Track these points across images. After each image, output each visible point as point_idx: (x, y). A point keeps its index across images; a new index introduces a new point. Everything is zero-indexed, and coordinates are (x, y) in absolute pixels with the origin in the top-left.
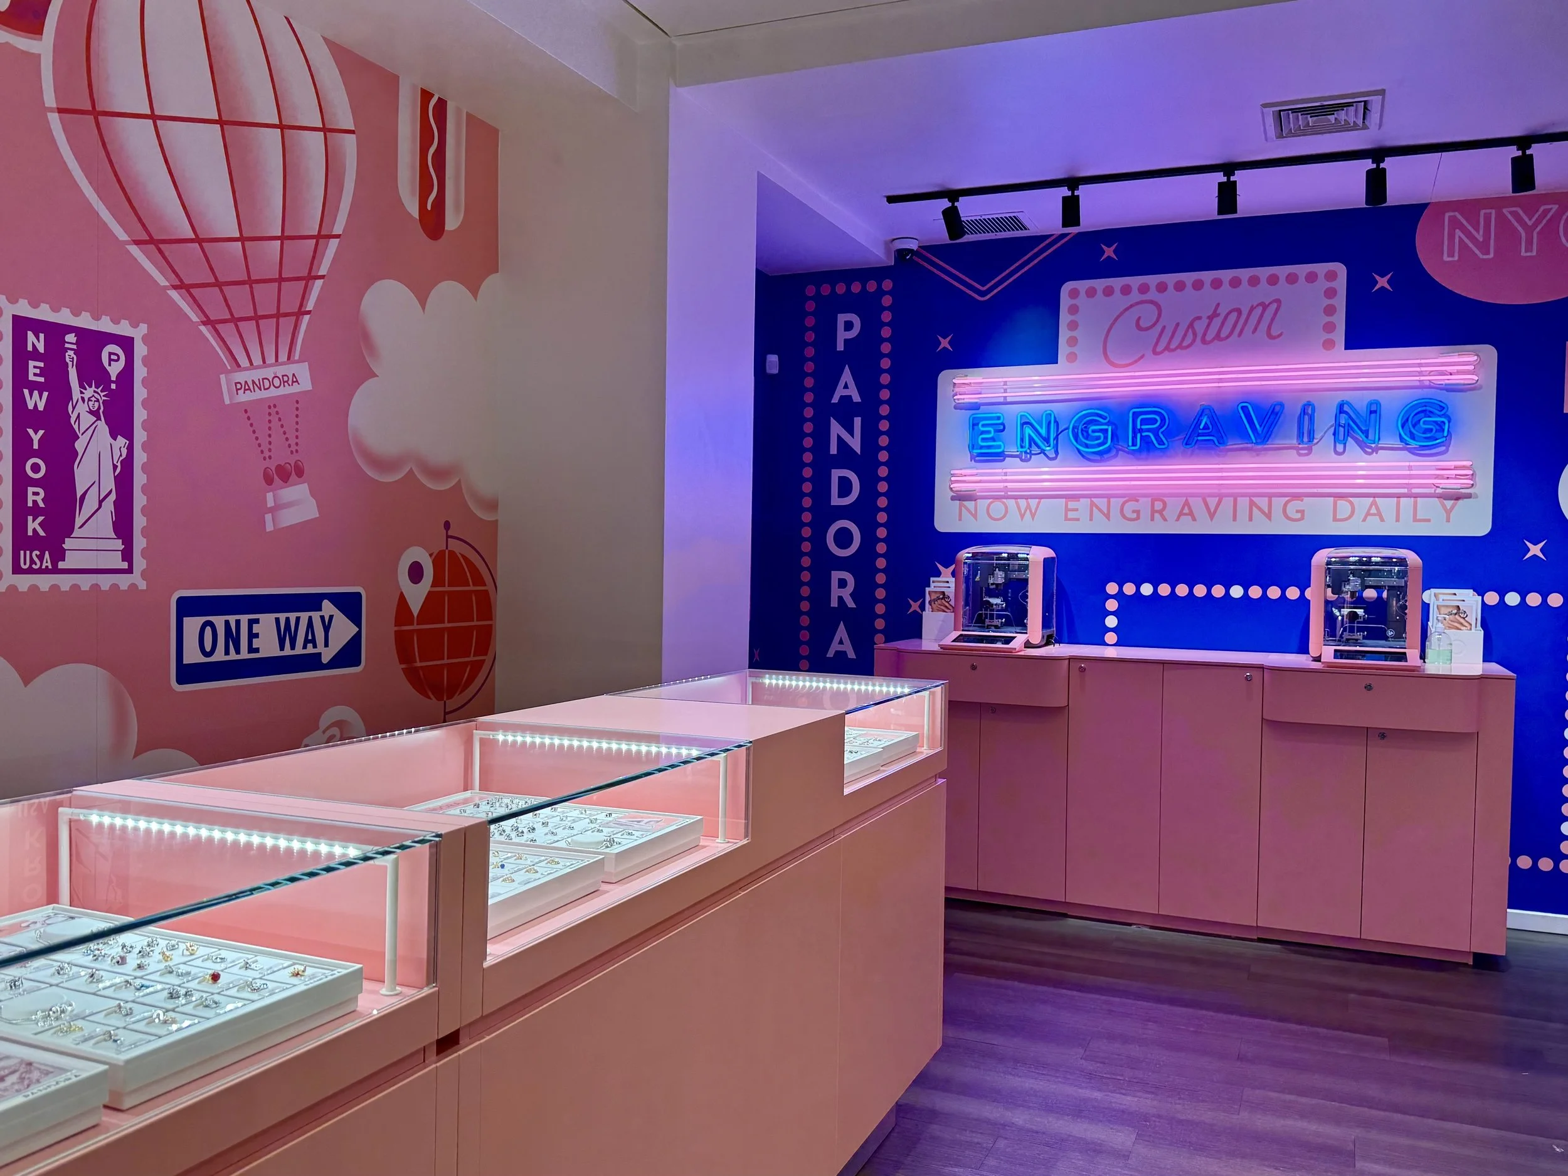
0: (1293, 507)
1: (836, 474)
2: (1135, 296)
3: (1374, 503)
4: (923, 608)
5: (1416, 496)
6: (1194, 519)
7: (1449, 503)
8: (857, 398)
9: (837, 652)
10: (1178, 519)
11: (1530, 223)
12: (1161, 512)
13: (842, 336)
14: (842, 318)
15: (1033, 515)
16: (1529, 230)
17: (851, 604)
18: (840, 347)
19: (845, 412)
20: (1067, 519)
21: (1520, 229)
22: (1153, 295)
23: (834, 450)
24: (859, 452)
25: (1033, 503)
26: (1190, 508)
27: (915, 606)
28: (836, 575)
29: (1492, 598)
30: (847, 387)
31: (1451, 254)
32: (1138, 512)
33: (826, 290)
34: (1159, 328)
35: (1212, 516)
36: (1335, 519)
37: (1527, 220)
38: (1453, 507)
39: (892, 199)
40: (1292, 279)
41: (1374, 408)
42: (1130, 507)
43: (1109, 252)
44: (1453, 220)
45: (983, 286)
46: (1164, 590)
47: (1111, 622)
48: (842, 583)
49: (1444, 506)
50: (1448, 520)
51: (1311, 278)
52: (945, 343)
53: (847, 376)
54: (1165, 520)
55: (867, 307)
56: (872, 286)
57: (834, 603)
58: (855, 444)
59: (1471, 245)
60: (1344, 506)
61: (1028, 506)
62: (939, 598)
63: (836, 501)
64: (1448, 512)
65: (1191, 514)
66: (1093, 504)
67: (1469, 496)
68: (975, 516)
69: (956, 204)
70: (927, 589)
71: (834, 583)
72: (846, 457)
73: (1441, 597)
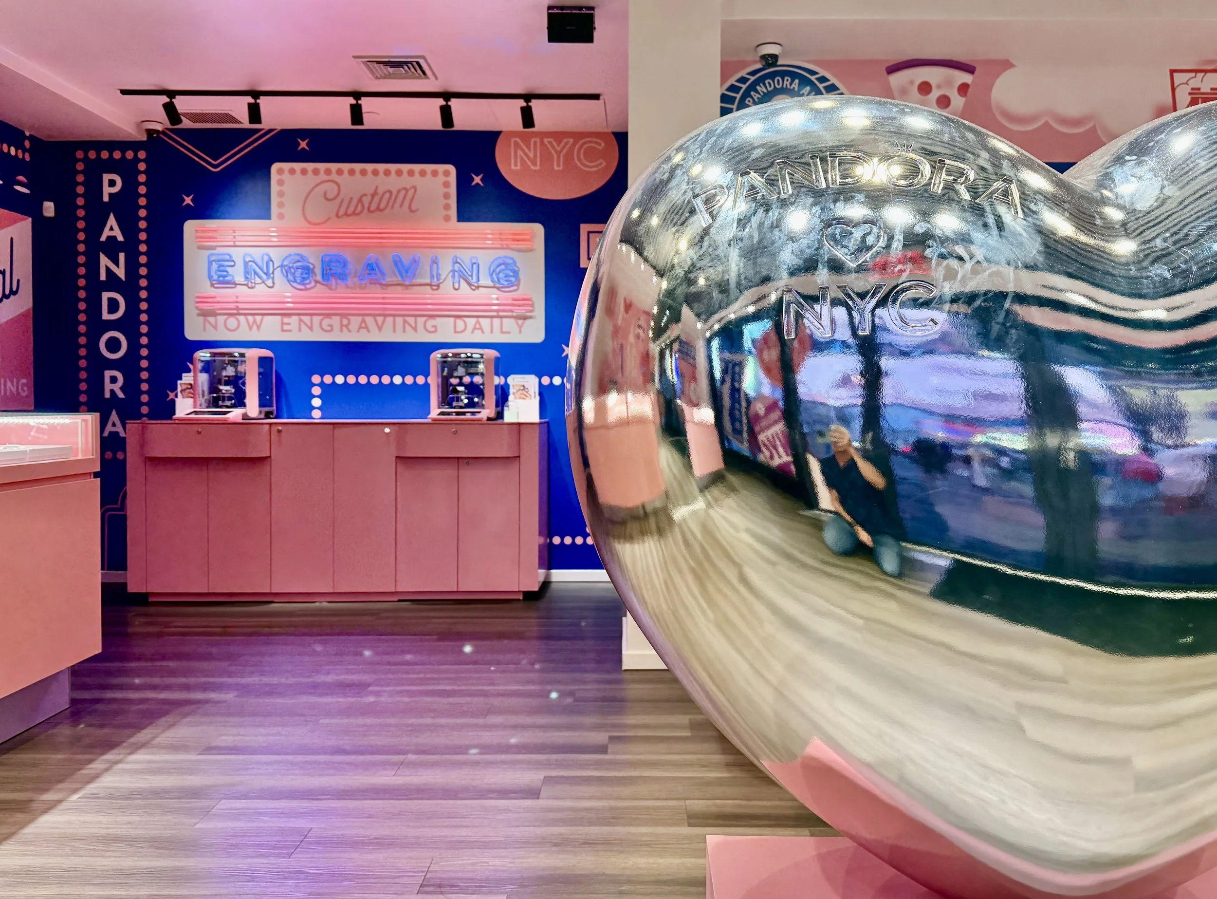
0: (431, 323)
1: (106, 296)
2: (322, 176)
3: (478, 322)
4: (176, 396)
5: (502, 317)
6: (369, 331)
7: (520, 322)
8: (120, 238)
9: (110, 432)
10: (358, 331)
11: (559, 149)
12: (347, 326)
13: (107, 190)
14: (106, 177)
15: (259, 327)
16: (558, 153)
17: (121, 395)
18: (106, 199)
19: (112, 248)
20: (283, 330)
21: (553, 152)
22: (334, 176)
23: (103, 277)
24: (123, 279)
25: (258, 318)
26: (366, 324)
27: (171, 395)
28: (108, 374)
29: (546, 380)
30: (112, 229)
31: (516, 165)
32: (331, 326)
33: (92, 155)
34: (339, 200)
35: (380, 329)
36: (456, 332)
37: (556, 147)
38: (523, 324)
39: (124, 92)
40: (423, 173)
41: (474, 261)
42: (327, 322)
43: (303, 144)
44: (516, 143)
45: (215, 160)
46: (351, 379)
47: (316, 402)
48: (114, 380)
49: (517, 323)
50: (520, 332)
51: (435, 173)
52: (188, 200)
53: (112, 221)
54: (350, 331)
55: (127, 170)
56: (130, 155)
57: (107, 395)
58: (121, 272)
59: (527, 160)
60: (460, 323)
61: (255, 321)
62: (187, 388)
63: (106, 316)
64: (520, 327)
65: (366, 328)
66: (301, 320)
67: (531, 317)
68: (215, 327)
69: (173, 100)
70: (179, 382)
71: (107, 380)
72: (113, 282)
73: (516, 380)
